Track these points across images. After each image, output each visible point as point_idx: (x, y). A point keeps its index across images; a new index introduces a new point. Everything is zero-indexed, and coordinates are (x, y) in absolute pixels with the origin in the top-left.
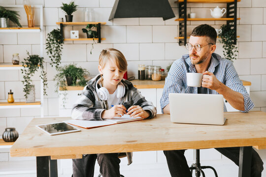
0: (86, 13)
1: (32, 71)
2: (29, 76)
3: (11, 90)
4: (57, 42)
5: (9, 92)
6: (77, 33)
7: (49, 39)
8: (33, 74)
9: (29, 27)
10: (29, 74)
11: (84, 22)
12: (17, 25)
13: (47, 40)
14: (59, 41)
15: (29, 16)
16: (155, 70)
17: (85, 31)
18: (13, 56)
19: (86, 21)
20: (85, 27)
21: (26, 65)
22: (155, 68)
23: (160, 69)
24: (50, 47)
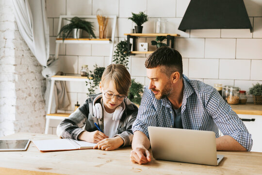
0: (158, 24)
1: (96, 84)
2: (94, 89)
3: (78, 102)
4: (122, 54)
5: (76, 104)
6: (146, 45)
7: (117, 51)
8: (97, 87)
9: (100, 38)
10: (93, 87)
11: (155, 33)
12: (91, 36)
13: (115, 52)
14: (124, 53)
15: (101, 27)
16: (231, 91)
17: (154, 43)
18: (82, 67)
19: (157, 32)
20: (155, 39)
21: (91, 78)
22: (231, 89)
23: (238, 90)
24: (117, 59)
